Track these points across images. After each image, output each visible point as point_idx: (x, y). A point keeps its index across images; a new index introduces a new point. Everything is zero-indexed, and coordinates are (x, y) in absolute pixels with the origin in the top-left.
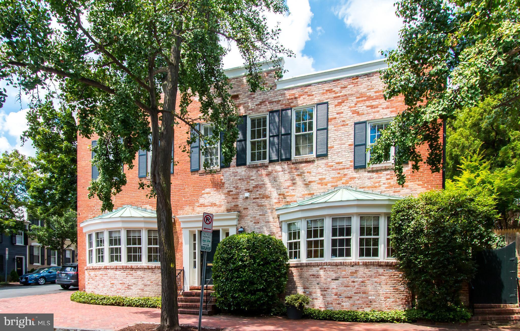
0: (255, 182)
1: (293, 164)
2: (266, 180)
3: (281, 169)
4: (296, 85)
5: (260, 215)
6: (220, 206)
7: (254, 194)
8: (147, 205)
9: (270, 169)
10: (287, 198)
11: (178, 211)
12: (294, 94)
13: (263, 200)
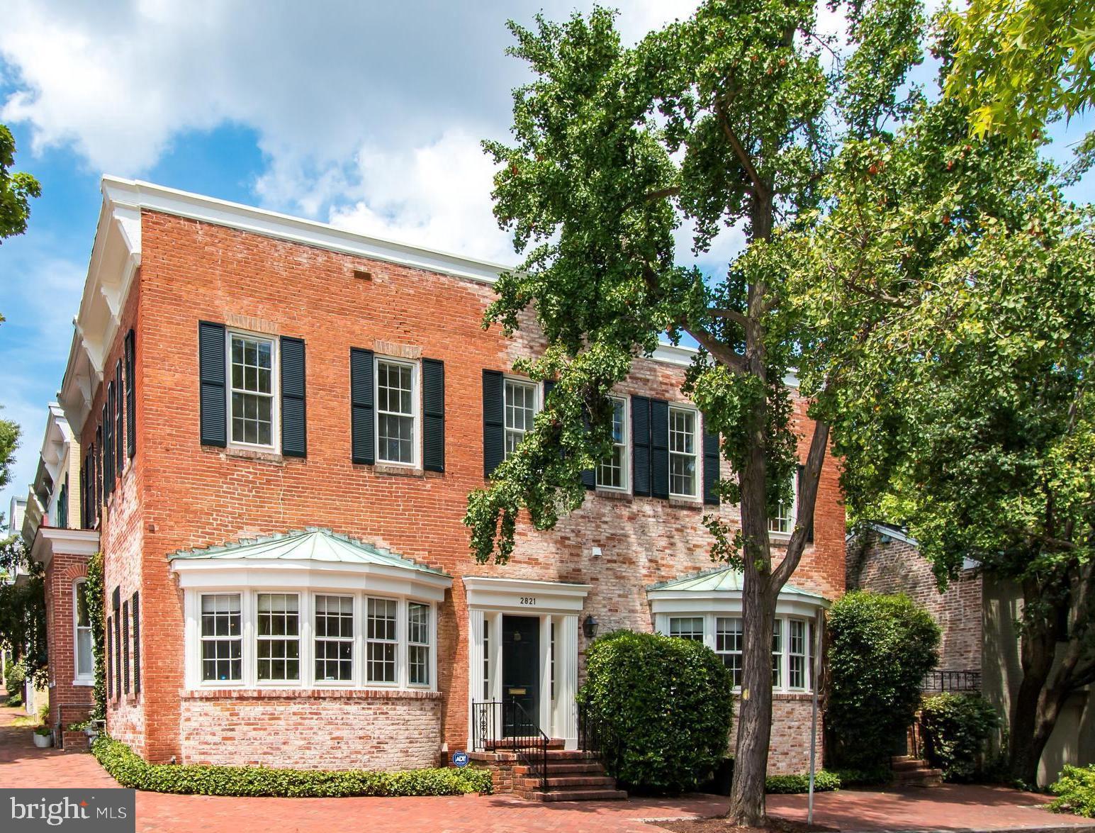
0: (610, 528)
1: (671, 506)
2: (629, 528)
3: (651, 513)
4: (673, 361)
5: (620, 596)
6: (547, 566)
7: (608, 553)
8: (376, 538)
9: (635, 507)
10: (662, 568)
11: (457, 563)
12: (668, 377)
13: (624, 566)
